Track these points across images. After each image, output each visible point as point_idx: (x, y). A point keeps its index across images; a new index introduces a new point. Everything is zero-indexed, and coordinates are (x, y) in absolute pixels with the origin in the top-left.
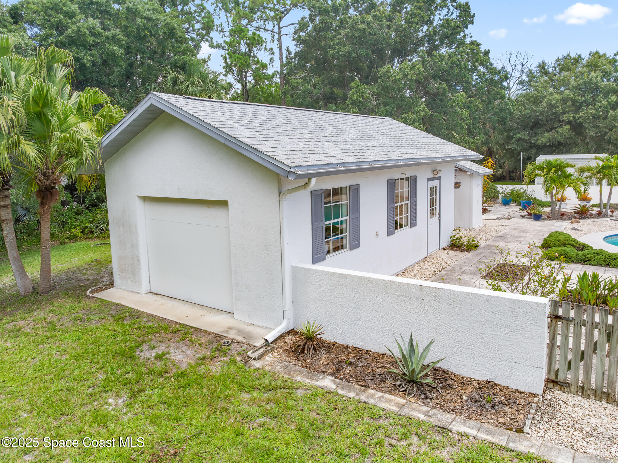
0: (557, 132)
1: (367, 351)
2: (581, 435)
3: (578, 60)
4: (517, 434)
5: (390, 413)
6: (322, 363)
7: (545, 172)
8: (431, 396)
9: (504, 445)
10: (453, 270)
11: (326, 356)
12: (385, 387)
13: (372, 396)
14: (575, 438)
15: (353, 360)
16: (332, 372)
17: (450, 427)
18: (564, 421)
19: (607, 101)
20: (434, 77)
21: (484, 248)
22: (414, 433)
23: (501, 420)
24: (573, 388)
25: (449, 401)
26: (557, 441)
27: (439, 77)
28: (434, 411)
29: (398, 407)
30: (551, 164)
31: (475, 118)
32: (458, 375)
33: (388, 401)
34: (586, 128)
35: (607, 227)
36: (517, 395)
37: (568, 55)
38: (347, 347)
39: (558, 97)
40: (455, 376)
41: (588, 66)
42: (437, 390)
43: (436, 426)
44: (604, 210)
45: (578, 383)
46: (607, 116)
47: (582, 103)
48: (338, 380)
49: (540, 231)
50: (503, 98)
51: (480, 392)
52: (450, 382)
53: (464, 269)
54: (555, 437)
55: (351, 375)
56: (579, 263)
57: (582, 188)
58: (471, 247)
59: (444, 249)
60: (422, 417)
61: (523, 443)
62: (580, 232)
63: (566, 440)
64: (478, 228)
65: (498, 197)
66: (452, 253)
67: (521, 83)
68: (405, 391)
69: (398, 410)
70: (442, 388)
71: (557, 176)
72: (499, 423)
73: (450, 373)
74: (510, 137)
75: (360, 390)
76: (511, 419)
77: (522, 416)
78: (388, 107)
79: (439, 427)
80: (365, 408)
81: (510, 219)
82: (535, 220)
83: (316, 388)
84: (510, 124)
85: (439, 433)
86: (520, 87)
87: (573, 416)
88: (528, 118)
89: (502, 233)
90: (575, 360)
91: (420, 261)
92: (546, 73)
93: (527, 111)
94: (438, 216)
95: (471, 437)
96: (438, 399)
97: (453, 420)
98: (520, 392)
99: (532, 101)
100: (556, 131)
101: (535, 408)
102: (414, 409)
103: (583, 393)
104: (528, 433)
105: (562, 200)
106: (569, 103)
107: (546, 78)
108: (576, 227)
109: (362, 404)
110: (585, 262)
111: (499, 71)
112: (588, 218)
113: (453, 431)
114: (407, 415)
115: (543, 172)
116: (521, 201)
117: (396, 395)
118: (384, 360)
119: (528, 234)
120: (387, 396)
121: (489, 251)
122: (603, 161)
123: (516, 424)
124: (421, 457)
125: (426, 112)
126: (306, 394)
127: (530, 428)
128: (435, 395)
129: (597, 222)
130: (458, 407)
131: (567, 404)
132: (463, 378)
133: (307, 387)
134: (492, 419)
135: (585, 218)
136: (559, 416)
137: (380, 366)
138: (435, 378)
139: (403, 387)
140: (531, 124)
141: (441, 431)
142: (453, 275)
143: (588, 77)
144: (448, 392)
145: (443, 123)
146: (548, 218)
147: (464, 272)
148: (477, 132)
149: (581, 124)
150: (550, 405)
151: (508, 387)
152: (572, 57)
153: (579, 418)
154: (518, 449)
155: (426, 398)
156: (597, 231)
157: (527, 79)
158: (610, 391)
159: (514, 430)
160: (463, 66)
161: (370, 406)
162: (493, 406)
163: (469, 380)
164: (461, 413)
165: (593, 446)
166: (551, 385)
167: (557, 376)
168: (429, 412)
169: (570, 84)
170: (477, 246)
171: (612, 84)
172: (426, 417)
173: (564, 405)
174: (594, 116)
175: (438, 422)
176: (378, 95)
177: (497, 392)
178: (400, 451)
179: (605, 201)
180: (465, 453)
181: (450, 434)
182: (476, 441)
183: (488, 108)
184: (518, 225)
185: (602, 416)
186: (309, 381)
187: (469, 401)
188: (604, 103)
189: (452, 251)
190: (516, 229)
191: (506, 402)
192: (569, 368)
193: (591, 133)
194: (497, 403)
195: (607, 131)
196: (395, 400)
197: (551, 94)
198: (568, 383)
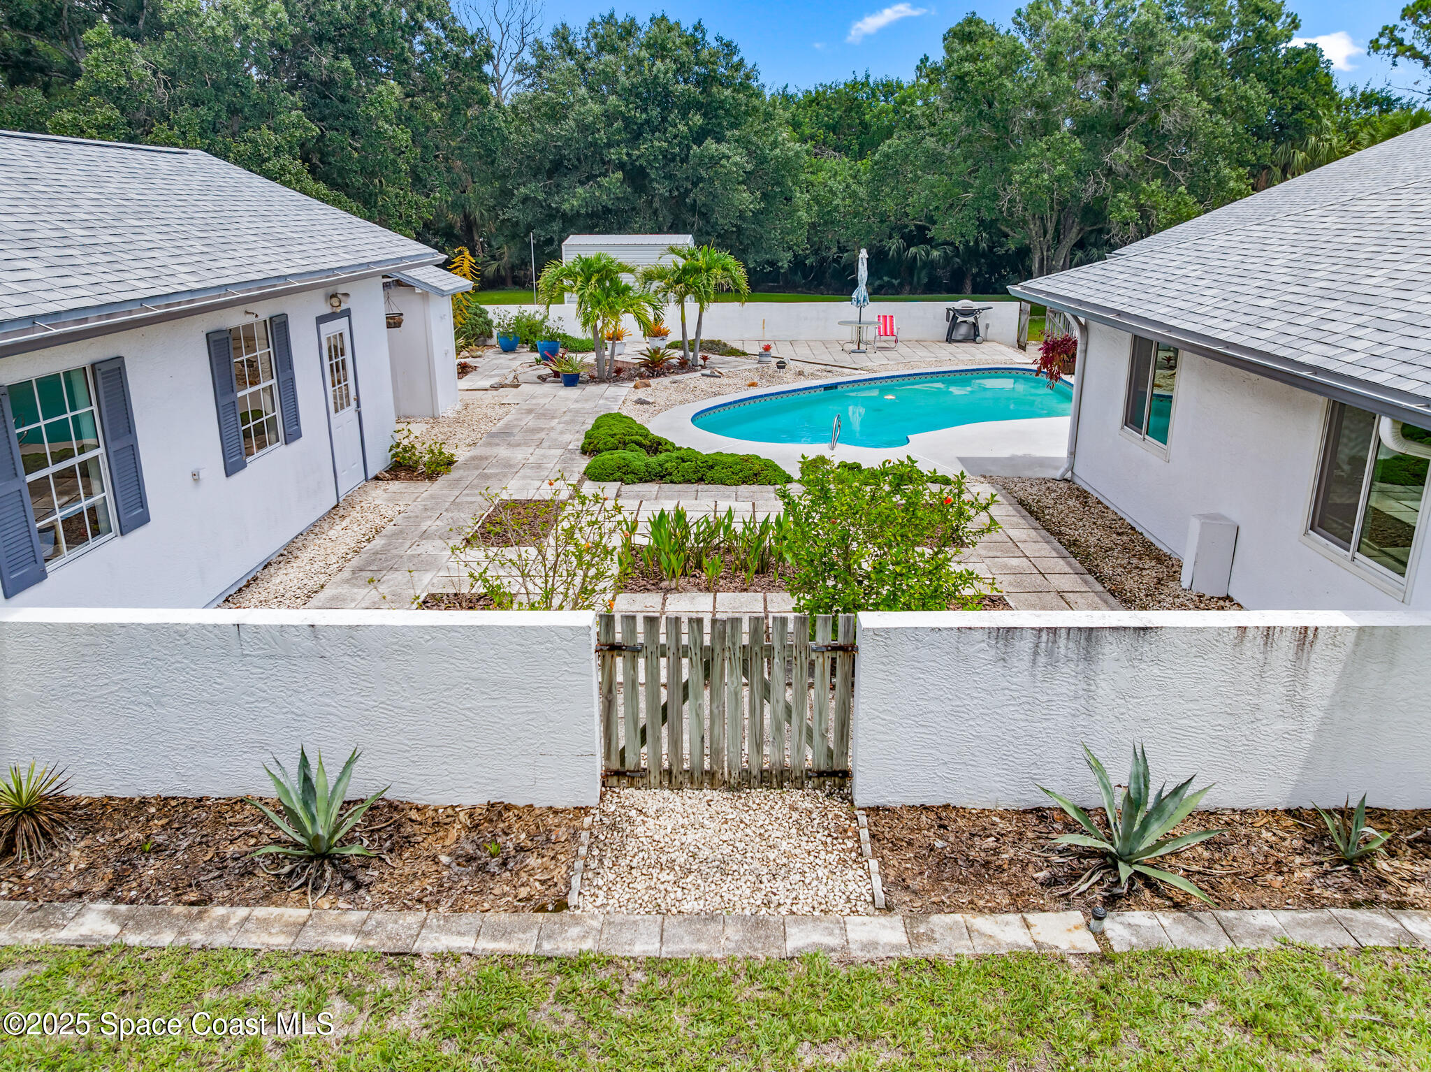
0: (600, 186)
1: (200, 800)
2: (671, 877)
3: (629, 30)
4: (556, 917)
5: (270, 955)
6: (71, 867)
7: (579, 284)
8: (368, 880)
9: (531, 952)
10: (401, 532)
11: (82, 844)
12: (254, 888)
13: (223, 923)
14: (662, 887)
15: (160, 839)
16: (104, 889)
17: (415, 949)
18: (641, 855)
19: (687, 124)
20: (320, 39)
21: (466, 465)
22: (336, 989)
23: (523, 892)
24: (654, 778)
25: (411, 878)
26: (630, 907)
27: (330, 40)
28: (378, 915)
29: (289, 934)
30: (590, 266)
31: (426, 147)
32: (426, 807)
33: (265, 924)
34: (653, 180)
35: (697, 393)
36: (551, 820)
37: (611, 16)
38: (144, 802)
39: (596, 108)
40: (418, 810)
41: (648, 46)
42: (381, 859)
43: (385, 954)
44: (691, 354)
45: (660, 766)
46: (687, 156)
47: (642, 125)
48: (123, 908)
49: (577, 411)
50: (484, 101)
51: (474, 835)
52: (408, 829)
53: (423, 528)
54: (628, 896)
55: (160, 882)
56: (652, 481)
57: (650, 314)
58: (439, 466)
59: (377, 478)
60: (349, 941)
61: (569, 934)
62: (650, 408)
63: (646, 898)
64: (450, 414)
65: (491, 332)
66: (395, 486)
67: (521, 69)
68: (305, 884)
69: (291, 941)
70: (391, 851)
71: (603, 289)
72: (520, 900)
73: (407, 806)
74: (506, 194)
75: (189, 917)
76: (543, 882)
77: (564, 868)
78: (203, 110)
79: (391, 954)
80: (205, 965)
81: (517, 386)
82: (566, 385)
83: (61, 950)
84: (504, 163)
85: (393, 969)
86: (518, 77)
87: (656, 837)
88: (541, 152)
89: (500, 424)
90: (653, 723)
91: (322, 519)
92: (571, 53)
93: (538, 136)
94: (354, 403)
95: (463, 957)
96: (384, 882)
97: (422, 926)
98: (556, 812)
99: (545, 114)
100: (596, 182)
101: (587, 843)
102: (329, 927)
103: (670, 781)
104: (577, 907)
105: (616, 337)
106: (618, 124)
107: (571, 63)
108: (643, 397)
109: (196, 955)
110: (662, 477)
111: (472, 37)
112: (664, 374)
113: (425, 955)
114: (314, 948)
115: (575, 282)
116: (537, 342)
117: (284, 903)
118: (246, 813)
119: (554, 423)
120: (261, 912)
121: (477, 472)
122: (684, 257)
123: (553, 890)
124: (356, 1050)
125: (306, 129)
126: (29, 977)
127: (580, 893)
128: (376, 873)
129: (680, 382)
130: (430, 888)
131: (645, 814)
132: (436, 810)
133: (31, 956)
134: (504, 895)
135: (658, 375)
136: (631, 845)
137: (237, 834)
138: (373, 831)
139: (299, 876)
140: (547, 166)
141: (396, 964)
142: (402, 545)
143: (650, 70)
144: (406, 855)
145: (351, 158)
146: (593, 380)
147: (424, 535)
148: (434, 180)
149: (642, 168)
150: (614, 827)
151: (531, 806)
152: (619, 22)
153: (667, 839)
154: (559, 953)
155: (358, 886)
156: (682, 402)
157: (533, 61)
158: (715, 768)
159: (550, 907)
160: (388, 20)
161: (218, 955)
162: (504, 864)
163: (450, 811)
164: (438, 902)
165: (693, 893)
166: (614, 780)
167: (623, 761)
168: (365, 922)
169: (617, 81)
170: (450, 463)
171: (693, 89)
172: (359, 940)
173: (639, 819)
174: (665, 153)
175: (390, 943)
176: (172, 73)
177: (510, 827)
178: (303, 1055)
179: (691, 335)
180: (454, 1001)
181: (417, 963)
182: (475, 963)
183: (454, 124)
184: (534, 401)
185: (706, 822)
186: (37, 934)
187: (454, 865)
188: (682, 128)
189: (397, 482)
190: (530, 411)
191: (529, 844)
192: (643, 741)
193: (662, 189)
194: (513, 853)
195: (690, 186)
196: (282, 916)
197: (583, 102)
198: (644, 770)
